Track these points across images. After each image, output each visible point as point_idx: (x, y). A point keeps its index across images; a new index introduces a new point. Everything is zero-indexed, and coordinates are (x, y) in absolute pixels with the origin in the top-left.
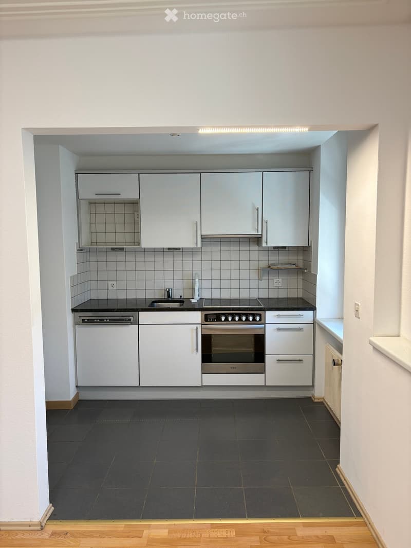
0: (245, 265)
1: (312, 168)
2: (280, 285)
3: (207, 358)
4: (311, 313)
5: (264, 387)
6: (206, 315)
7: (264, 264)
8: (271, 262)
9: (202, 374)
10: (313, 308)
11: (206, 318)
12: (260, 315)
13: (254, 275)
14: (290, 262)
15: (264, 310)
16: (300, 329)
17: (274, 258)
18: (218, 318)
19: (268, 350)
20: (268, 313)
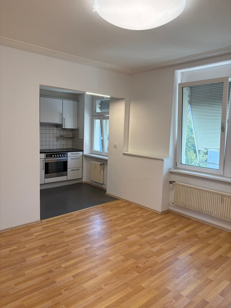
0: (51, 135)
1: (79, 100)
2: (64, 143)
3: (47, 172)
4: (82, 152)
5: (67, 181)
6: (47, 155)
7: (58, 135)
8: (61, 134)
9: (45, 178)
10: (83, 151)
11: (47, 156)
12: (66, 154)
13: (55, 140)
14: (68, 135)
15: (67, 152)
16: (78, 158)
17: (62, 133)
18: (51, 156)
19: (68, 167)
20: (69, 153)
